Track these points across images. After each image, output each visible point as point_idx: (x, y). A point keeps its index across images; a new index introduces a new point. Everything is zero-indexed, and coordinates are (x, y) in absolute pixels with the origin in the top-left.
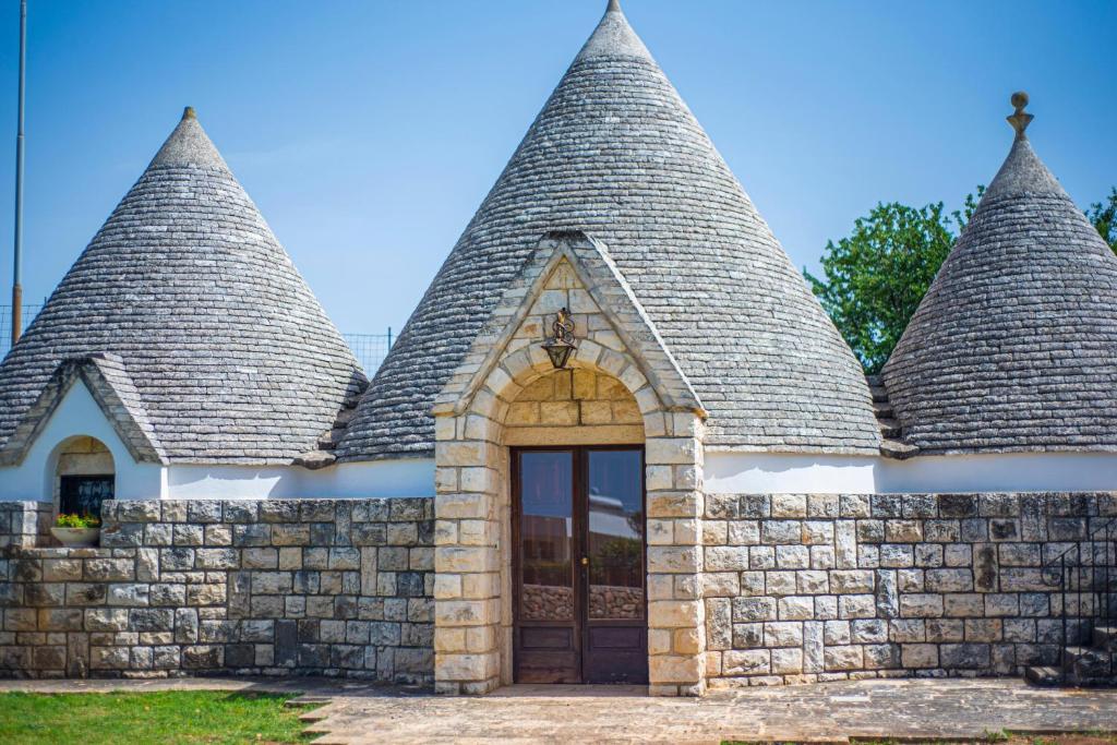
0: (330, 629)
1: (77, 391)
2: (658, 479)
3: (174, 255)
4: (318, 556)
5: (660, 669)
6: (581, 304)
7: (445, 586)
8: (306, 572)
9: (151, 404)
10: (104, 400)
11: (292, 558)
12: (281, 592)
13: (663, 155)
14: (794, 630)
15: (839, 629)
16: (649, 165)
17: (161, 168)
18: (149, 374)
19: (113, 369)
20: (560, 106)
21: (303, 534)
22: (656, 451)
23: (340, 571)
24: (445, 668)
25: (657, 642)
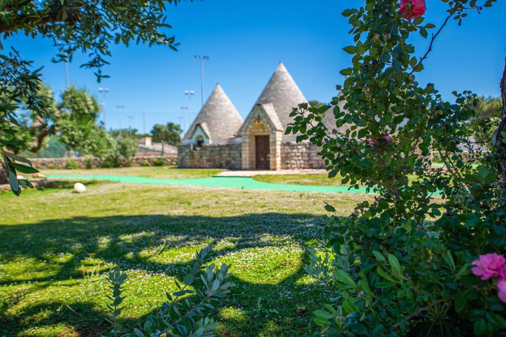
0: (233, 162)
1: (199, 129)
2: (271, 140)
3: (214, 107)
4: (231, 152)
5: (272, 167)
6: (261, 115)
7: (243, 156)
8: (229, 154)
9: (210, 130)
10: (202, 130)
11: (227, 152)
12: (226, 157)
13: (284, 88)
14: (294, 162)
15: (302, 162)
16: (281, 90)
17: (214, 93)
18: (209, 125)
19: (204, 125)
20: (271, 82)
21: (228, 148)
22: (271, 136)
23: (233, 154)
24: (243, 167)
25: (271, 163)
